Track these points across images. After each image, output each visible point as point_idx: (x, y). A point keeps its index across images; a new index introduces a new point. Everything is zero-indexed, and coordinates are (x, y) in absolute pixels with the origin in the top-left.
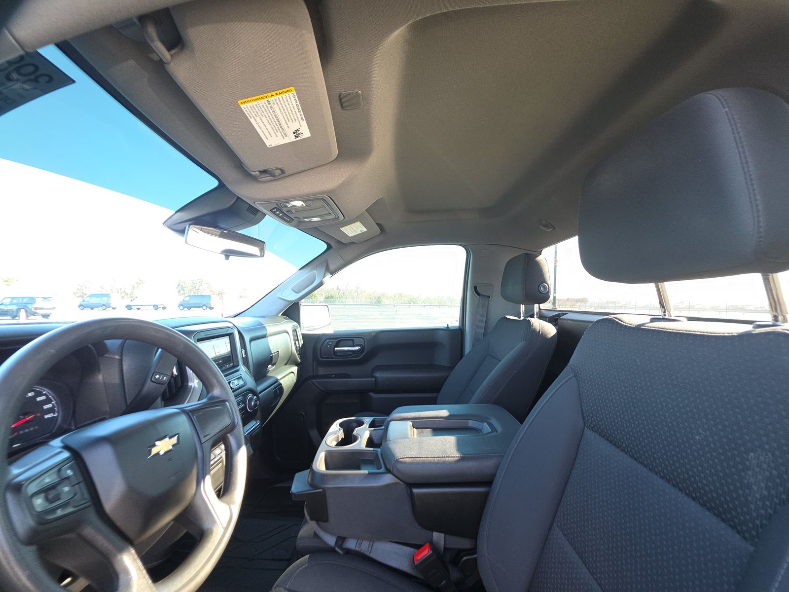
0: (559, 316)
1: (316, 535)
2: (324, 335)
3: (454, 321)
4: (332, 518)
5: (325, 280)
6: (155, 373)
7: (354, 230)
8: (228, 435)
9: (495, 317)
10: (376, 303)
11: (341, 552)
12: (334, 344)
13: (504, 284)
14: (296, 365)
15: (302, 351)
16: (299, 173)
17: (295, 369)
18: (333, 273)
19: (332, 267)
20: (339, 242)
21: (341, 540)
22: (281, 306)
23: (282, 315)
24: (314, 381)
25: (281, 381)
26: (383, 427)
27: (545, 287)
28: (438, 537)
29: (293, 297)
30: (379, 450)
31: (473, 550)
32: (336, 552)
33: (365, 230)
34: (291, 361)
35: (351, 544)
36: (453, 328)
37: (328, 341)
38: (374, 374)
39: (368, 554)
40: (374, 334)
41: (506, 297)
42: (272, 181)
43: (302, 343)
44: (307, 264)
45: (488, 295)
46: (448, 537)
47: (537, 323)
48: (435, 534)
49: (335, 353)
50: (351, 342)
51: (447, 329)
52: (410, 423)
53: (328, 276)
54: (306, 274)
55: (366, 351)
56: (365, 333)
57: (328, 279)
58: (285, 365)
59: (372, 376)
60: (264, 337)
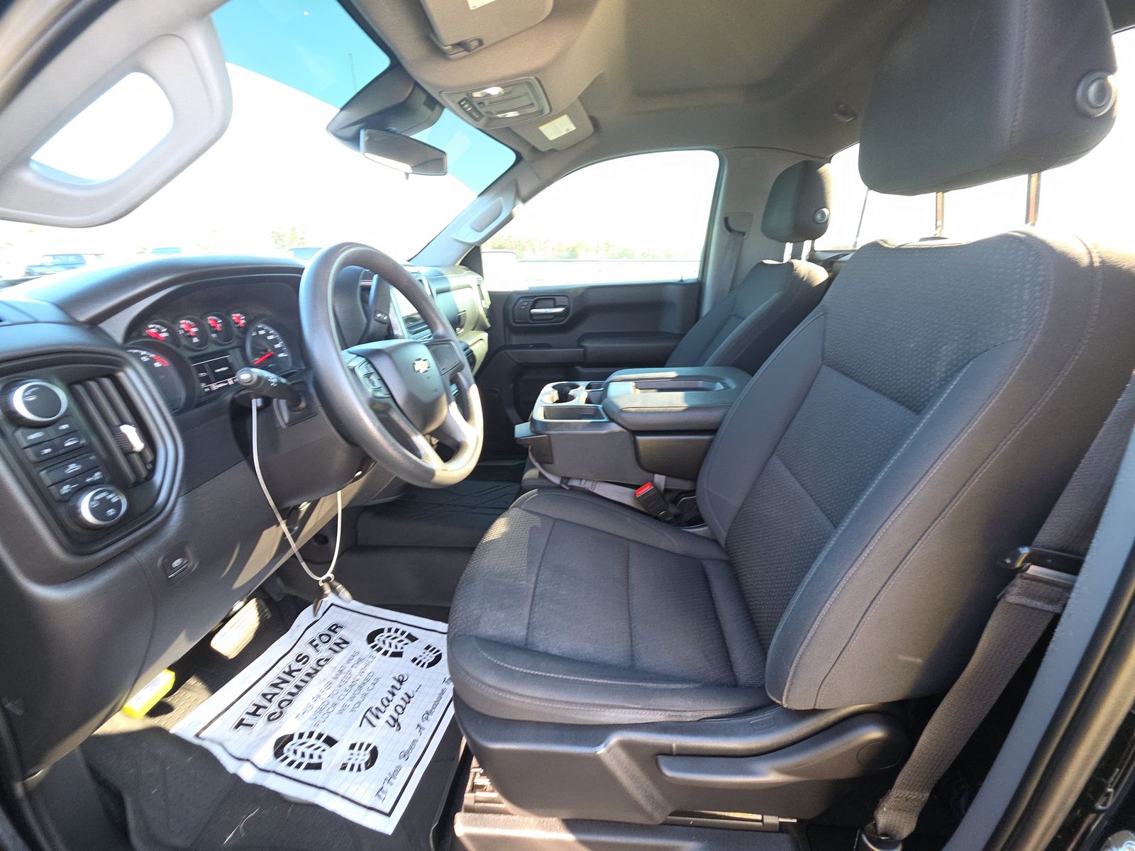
0: (837, 257)
1: (541, 475)
2: (516, 293)
3: (690, 273)
4: (557, 461)
5: (515, 211)
6: (376, 312)
7: (558, 129)
8: (459, 373)
9: (748, 263)
10: (568, 258)
11: (567, 488)
12: (531, 304)
13: (768, 213)
14: (486, 331)
15: (490, 312)
16: (500, 42)
17: (485, 336)
18: (525, 200)
19: (524, 191)
20: (534, 150)
21: (565, 479)
22: (459, 252)
23: (461, 264)
24: (508, 351)
25: (472, 348)
26: (602, 389)
27: (823, 214)
28: (660, 479)
29: (473, 238)
30: (600, 406)
31: (692, 492)
32: (563, 488)
33: (572, 128)
34: (478, 326)
35: (575, 483)
36: (689, 282)
37: (521, 300)
38: (581, 344)
39: (591, 490)
40: (582, 291)
41: (768, 233)
42: (464, 57)
43: (490, 302)
44: (489, 186)
45: (743, 230)
46: (669, 479)
47: (804, 267)
48: (657, 476)
49: (532, 315)
50: (551, 302)
51: (681, 284)
52: (633, 384)
53: (520, 205)
54: (488, 203)
55: (570, 315)
56: (569, 289)
57: (520, 209)
58: (473, 330)
59: (579, 346)
60: (447, 291)
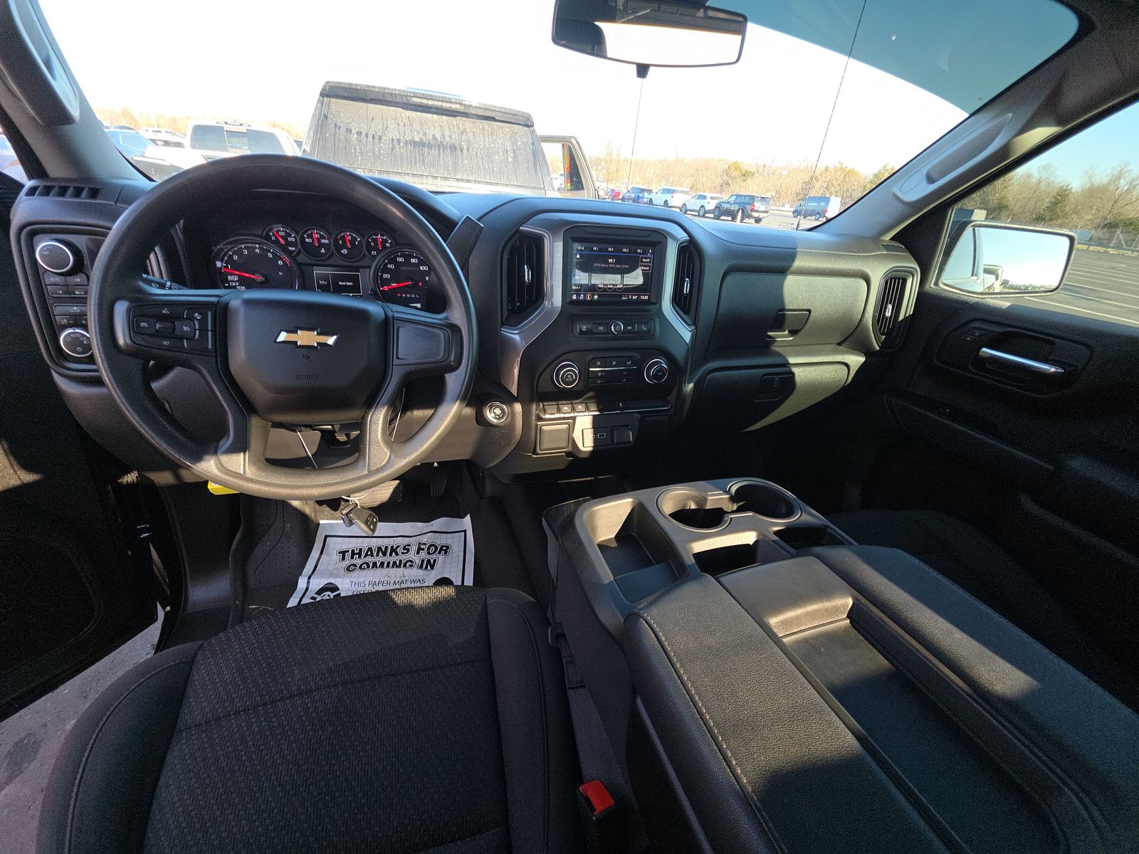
14: (866, 355)
17: (855, 359)
23: (893, 239)
24: (892, 400)
25: (796, 370)
34: (851, 340)
37: (975, 324)
43: (910, 311)
49: (979, 359)
58: (839, 344)
